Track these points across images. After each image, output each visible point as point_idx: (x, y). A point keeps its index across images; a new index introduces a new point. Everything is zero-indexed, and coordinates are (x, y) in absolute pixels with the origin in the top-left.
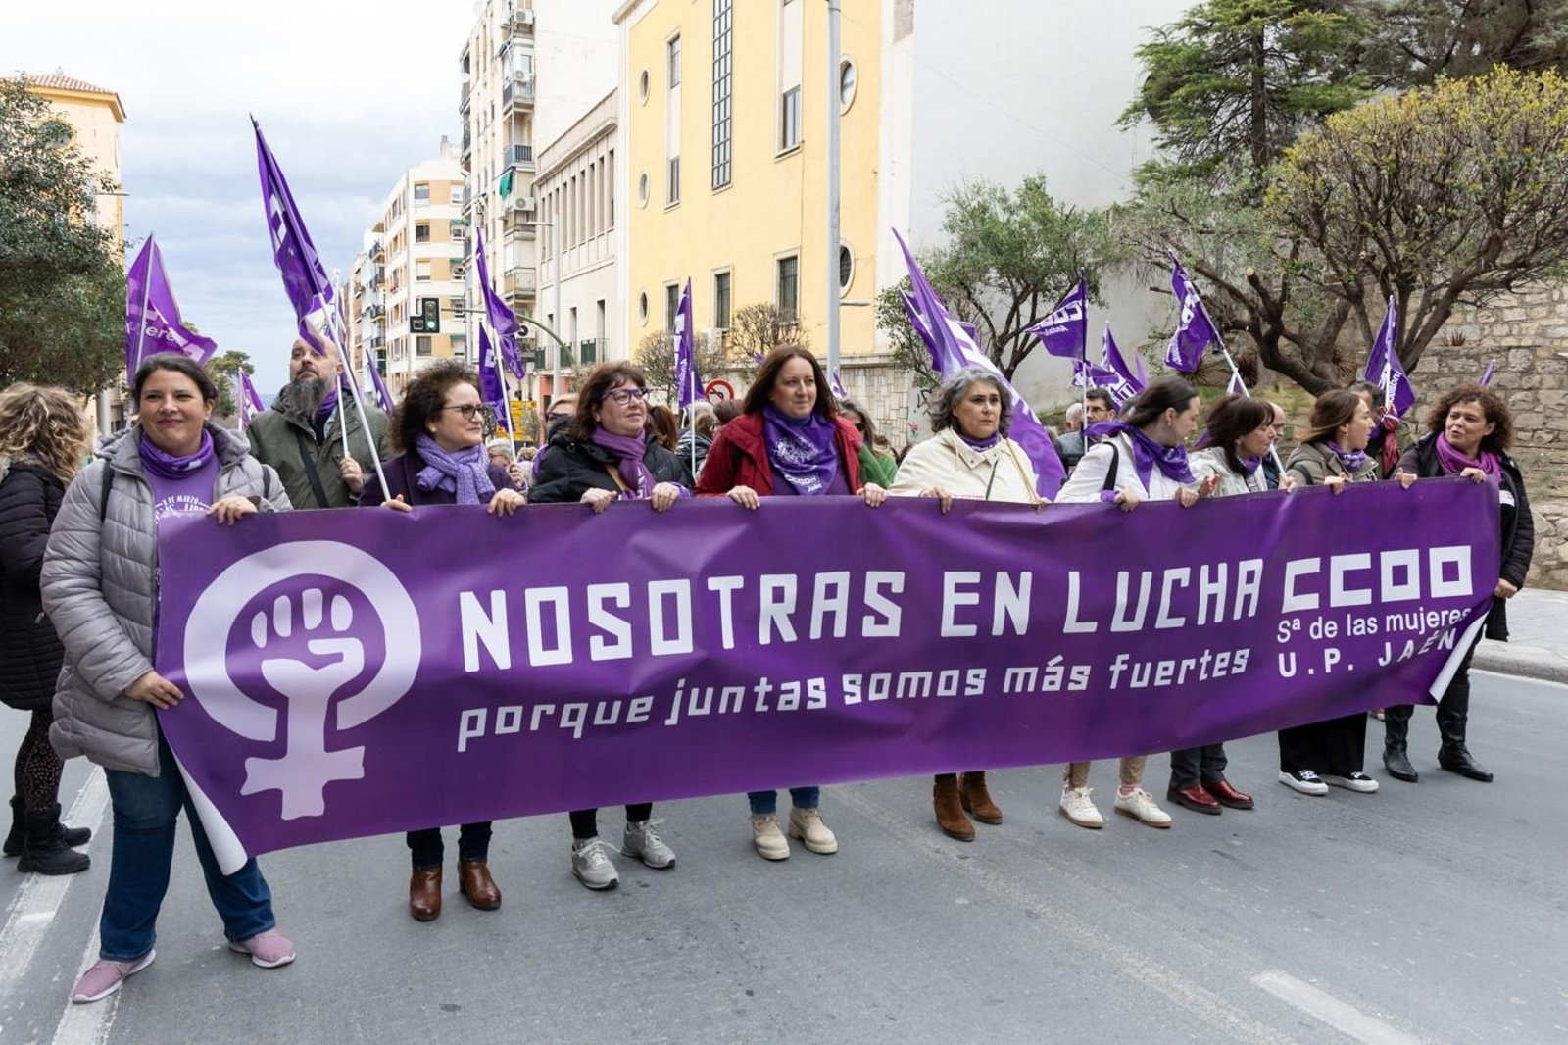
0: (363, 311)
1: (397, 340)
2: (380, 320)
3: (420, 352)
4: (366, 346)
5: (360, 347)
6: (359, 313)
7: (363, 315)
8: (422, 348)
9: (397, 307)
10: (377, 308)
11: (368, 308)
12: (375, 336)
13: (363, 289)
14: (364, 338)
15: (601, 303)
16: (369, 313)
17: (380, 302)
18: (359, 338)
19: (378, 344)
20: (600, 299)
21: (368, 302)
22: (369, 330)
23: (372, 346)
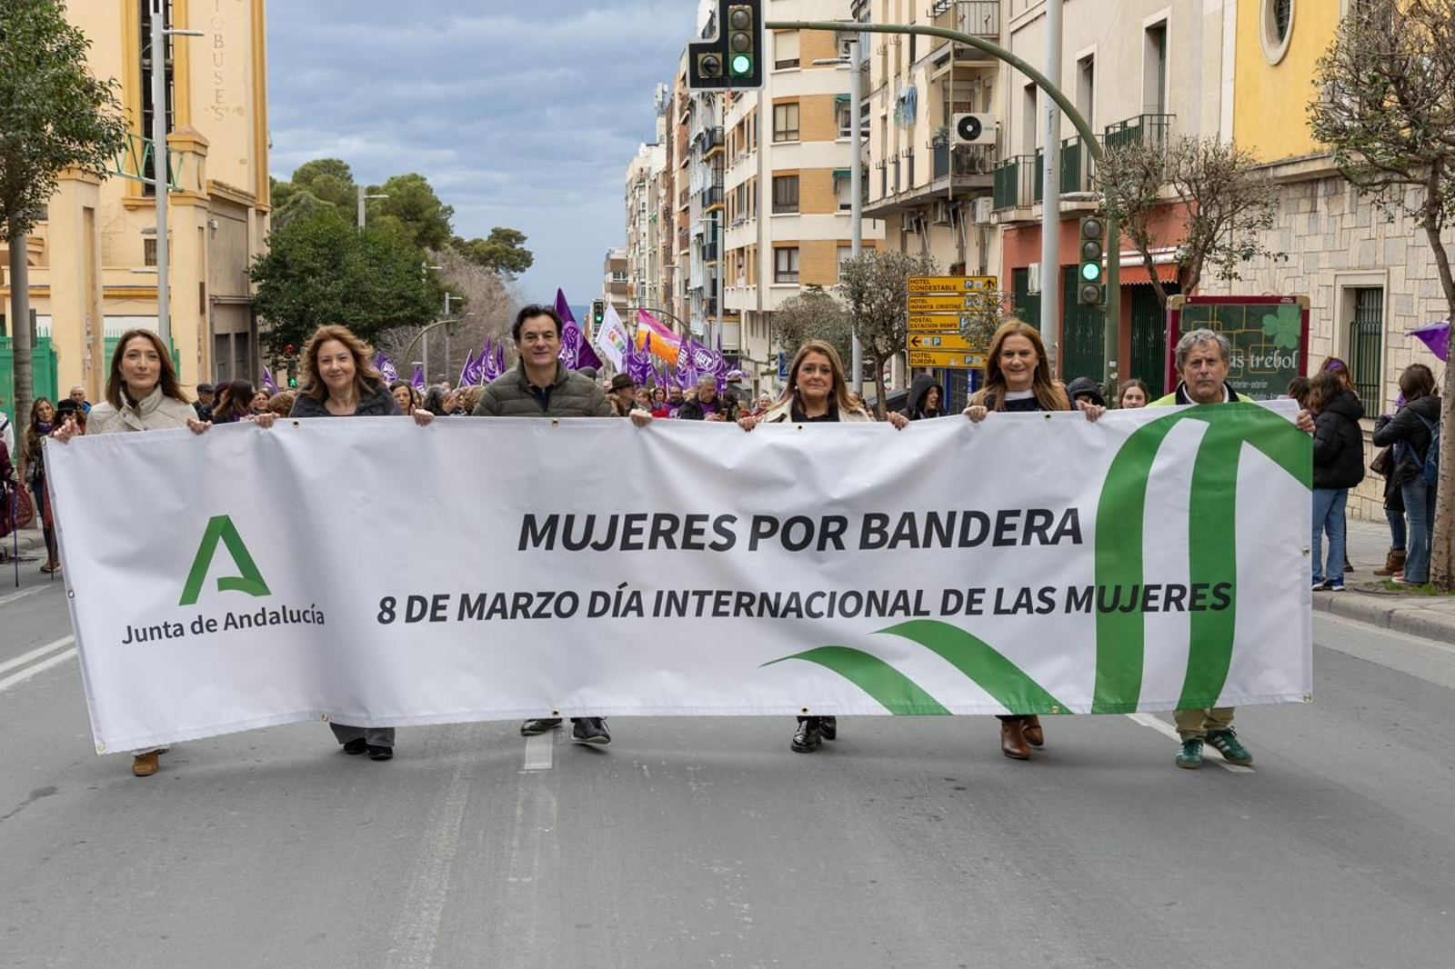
0: (692, 143)
1: (740, 188)
2: (716, 155)
3: (778, 206)
4: (696, 206)
5: (686, 210)
6: (687, 151)
7: (691, 151)
8: (782, 199)
9: (741, 125)
10: (711, 132)
11: (699, 137)
12: (709, 185)
13: (692, 105)
14: (692, 192)
15: (1157, 33)
16: (700, 146)
17: (718, 123)
18: (685, 194)
19: (712, 200)
20: (1152, 20)
21: (698, 128)
22: (700, 178)
23: (704, 205)
